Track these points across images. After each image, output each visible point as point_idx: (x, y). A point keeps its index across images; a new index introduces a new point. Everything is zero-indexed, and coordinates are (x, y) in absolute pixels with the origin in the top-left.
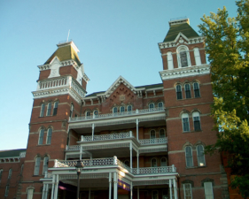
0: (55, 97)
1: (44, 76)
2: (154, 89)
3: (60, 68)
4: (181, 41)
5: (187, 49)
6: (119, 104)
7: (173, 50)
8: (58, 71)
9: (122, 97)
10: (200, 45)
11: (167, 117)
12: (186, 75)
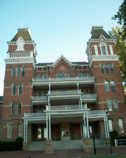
0: (22, 64)
1: (12, 49)
2: (82, 65)
3: (24, 45)
4: (102, 40)
5: (105, 45)
6: (61, 72)
7: (98, 44)
8: (23, 47)
9: (62, 68)
10: (112, 44)
11: (96, 82)
12: (106, 60)
